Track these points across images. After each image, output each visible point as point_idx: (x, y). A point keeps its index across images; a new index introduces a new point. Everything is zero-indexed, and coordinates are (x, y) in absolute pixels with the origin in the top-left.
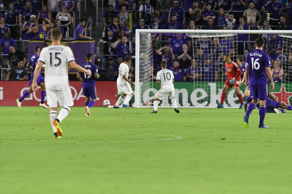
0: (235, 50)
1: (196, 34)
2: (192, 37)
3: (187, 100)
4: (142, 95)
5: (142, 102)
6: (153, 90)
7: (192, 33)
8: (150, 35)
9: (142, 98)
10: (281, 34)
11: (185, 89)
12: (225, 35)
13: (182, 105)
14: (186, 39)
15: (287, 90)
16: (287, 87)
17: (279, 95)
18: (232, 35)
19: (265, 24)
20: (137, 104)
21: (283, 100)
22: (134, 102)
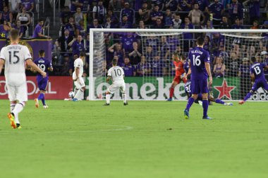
0: (181, 48)
1: (145, 33)
2: (142, 35)
3: (137, 93)
4: (95, 89)
5: (96, 95)
6: (106, 84)
7: (141, 32)
8: (102, 33)
9: (95, 92)
10: (223, 33)
11: (135, 84)
12: (172, 34)
13: (132, 98)
14: (136, 37)
15: (229, 84)
16: (228, 81)
17: (221, 89)
18: (178, 34)
19: (209, 23)
20: (91, 97)
21: (225, 93)
22: (88, 95)
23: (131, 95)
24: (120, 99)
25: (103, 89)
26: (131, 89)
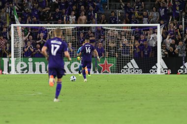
0: (75, 37)
1: (50, 27)
2: (48, 29)
4: (16, 66)
5: (16, 71)
6: (23, 63)
7: (47, 27)
8: (20, 28)
9: (16, 69)
10: (104, 27)
11: (43, 63)
12: (68, 28)
13: (41, 72)
15: (109, 62)
16: (109, 60)
17: (103, 66)
19: (94, 20)
20: (13, 72)
22: (11, 71)
23: (41, 70)
24: (33, 73)
25: (21, 67)
26: (40, 66)
